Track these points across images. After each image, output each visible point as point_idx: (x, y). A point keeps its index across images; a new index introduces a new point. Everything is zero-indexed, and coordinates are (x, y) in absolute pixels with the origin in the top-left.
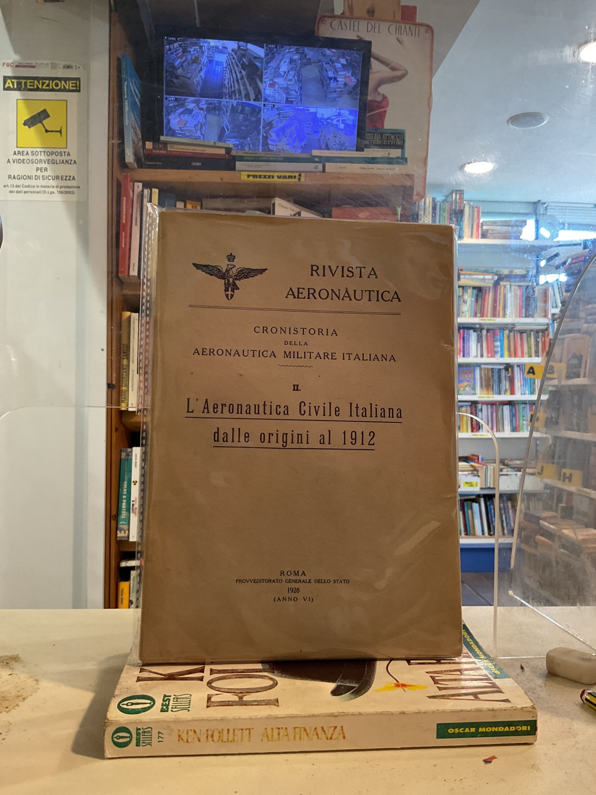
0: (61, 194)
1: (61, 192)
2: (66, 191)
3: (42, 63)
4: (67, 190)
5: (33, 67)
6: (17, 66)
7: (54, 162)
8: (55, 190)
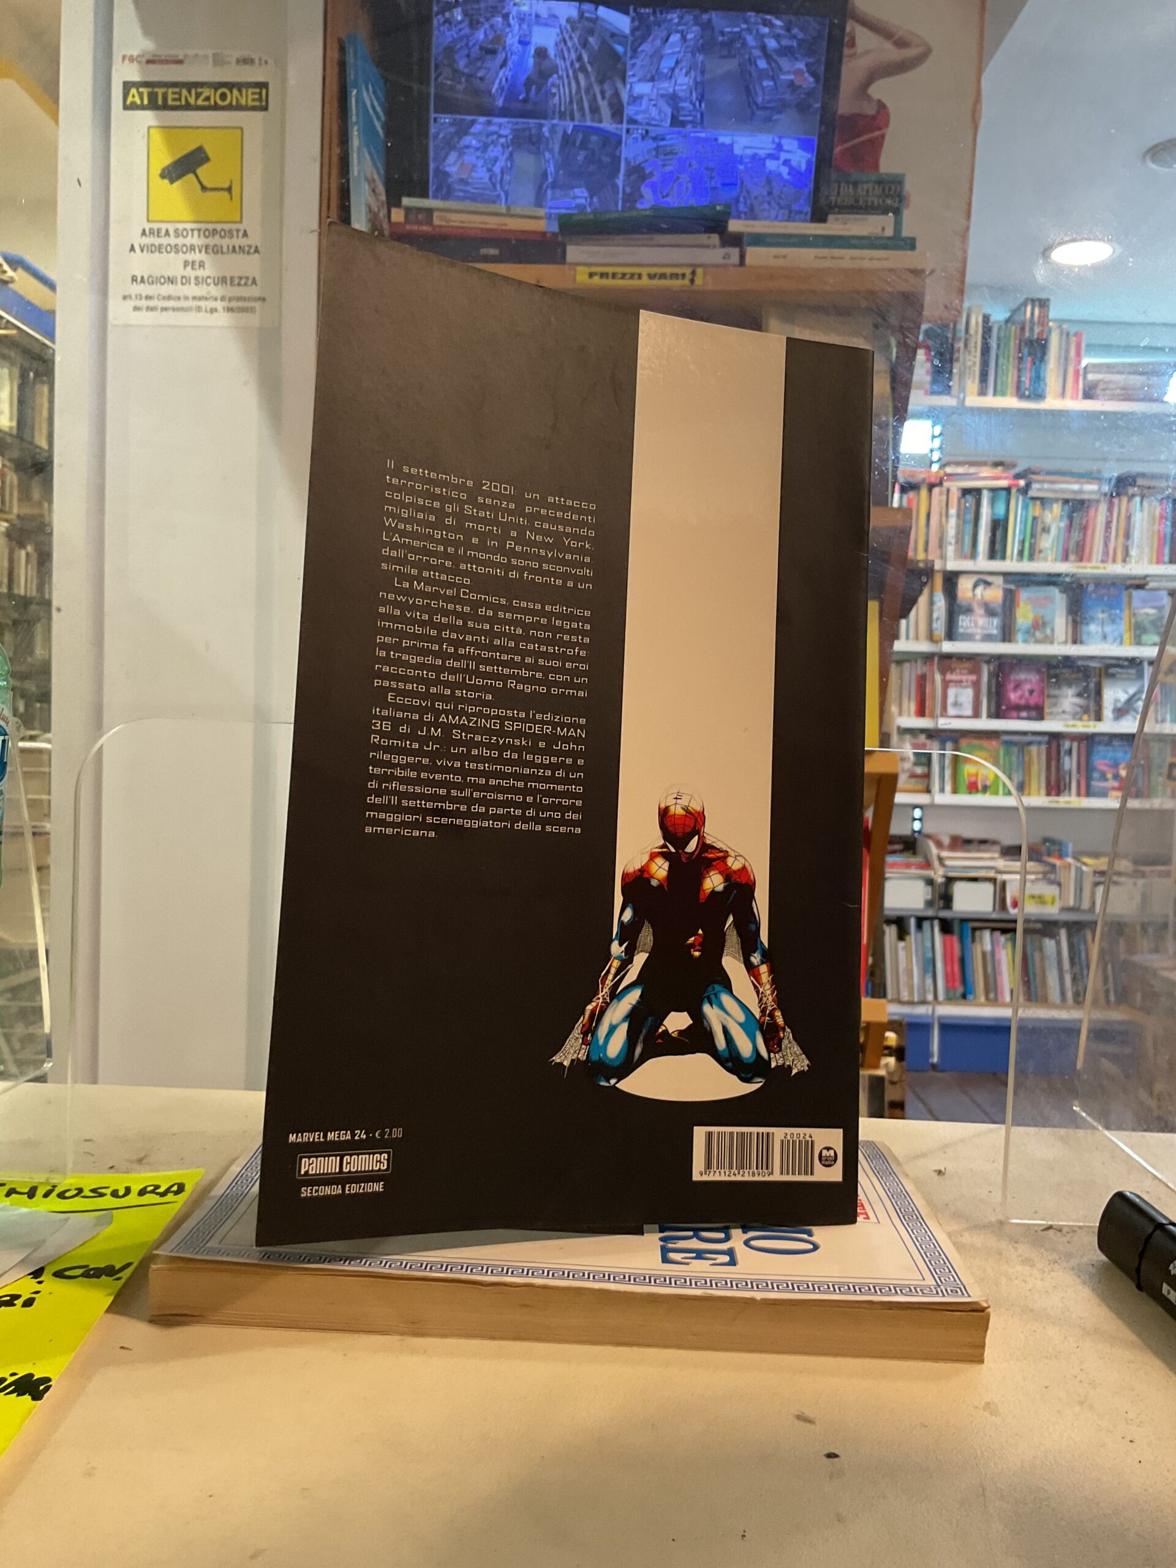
0: (230, 314)
1: (230, 310)
2: (237, 307)
3: (196, 55)
4: (241, 304)
5: (180, 62)
6: (149, 62)
7: (217, 250)
8: (219, 305)
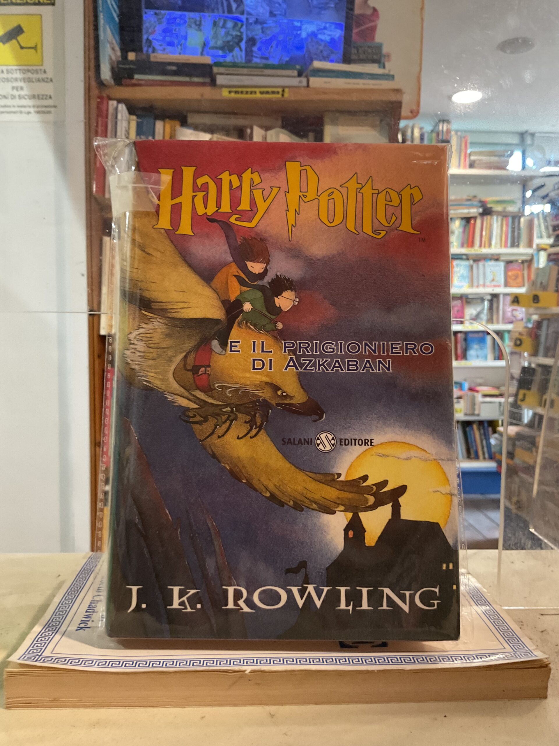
0: (38, 114)
1: (38, 112)
4: (43, 109)
7: (30, 80)
8: (32, 110)
